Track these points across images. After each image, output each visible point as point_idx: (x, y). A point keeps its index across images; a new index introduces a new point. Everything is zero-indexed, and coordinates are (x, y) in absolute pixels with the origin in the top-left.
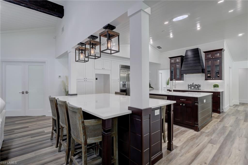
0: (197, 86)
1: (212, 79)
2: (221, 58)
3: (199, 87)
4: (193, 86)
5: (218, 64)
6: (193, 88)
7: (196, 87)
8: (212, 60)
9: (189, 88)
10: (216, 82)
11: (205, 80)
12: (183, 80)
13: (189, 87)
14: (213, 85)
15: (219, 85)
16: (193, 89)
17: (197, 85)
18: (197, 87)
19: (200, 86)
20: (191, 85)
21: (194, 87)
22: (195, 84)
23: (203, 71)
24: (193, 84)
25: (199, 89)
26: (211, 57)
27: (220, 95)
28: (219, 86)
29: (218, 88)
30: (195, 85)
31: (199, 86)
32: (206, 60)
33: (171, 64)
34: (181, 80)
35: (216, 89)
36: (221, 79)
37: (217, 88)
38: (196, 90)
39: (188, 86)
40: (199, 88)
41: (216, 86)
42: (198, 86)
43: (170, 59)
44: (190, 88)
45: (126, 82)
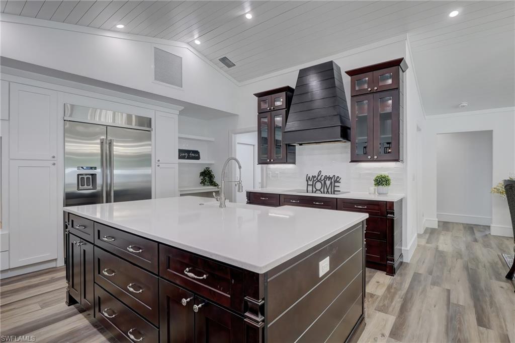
0: (330, 181)
1: (369, 157)
2: (398, 89)
3: (337, 184)
4: (318, 181)
5: (389, 110)
6: (318, 186)
7: (328, 183)
8: (371, 96)
9: (310, 188)
10: (382, 168)
11: (352, 161)
12: (294, 163)
13: (310, 183)
14: (374, 178)
15: (390, 177)
16: (319, 190)
17: (330, 178)
18: (331, 183)
19: (338, 182)
20: (314, 177)
21: (323, 182)
22: (324, 174)
23: (345, 134)
24: (318, 176)
25: (336, 189)
26: (368, 88)
27: (393, 213)
28: (392, 182)
29: (390, 187)
30: (326, 178)
31: (335, 182)
32: (355, 98)
33: (261, 113)
34: (286, 162)
35: (381, 192)
36: (397, 160)
37: (386, 187)
38: (328, 193)
39: (307, 181)
40: (334, 186)
41: (381, 181)
42: (333, 181)
43: (257, 98)
44: (313, 185)
45: (95, 168)
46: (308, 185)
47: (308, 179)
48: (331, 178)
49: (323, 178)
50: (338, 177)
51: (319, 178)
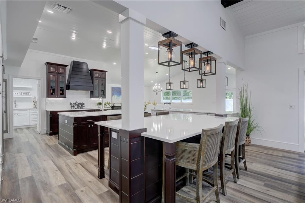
3: (83, 106)
6: (76, 107)
7: (80, 105)
15: (101, 103)
18: (81, 105)
19: (84, 105)
20: (74, 103)
21: (78, 105)
22: (78, 102)
24: (76, 103)
25: (83, 107)
31: (83, 105)
33: (51, 73)
38: (80, 109)
39: (71, 105)
44: (74, 107)
46: (71, 107)
47: (71, 104)
48: (81, 104)
49: (78, 104)
50: (84, 103)
51: (76, 104)
